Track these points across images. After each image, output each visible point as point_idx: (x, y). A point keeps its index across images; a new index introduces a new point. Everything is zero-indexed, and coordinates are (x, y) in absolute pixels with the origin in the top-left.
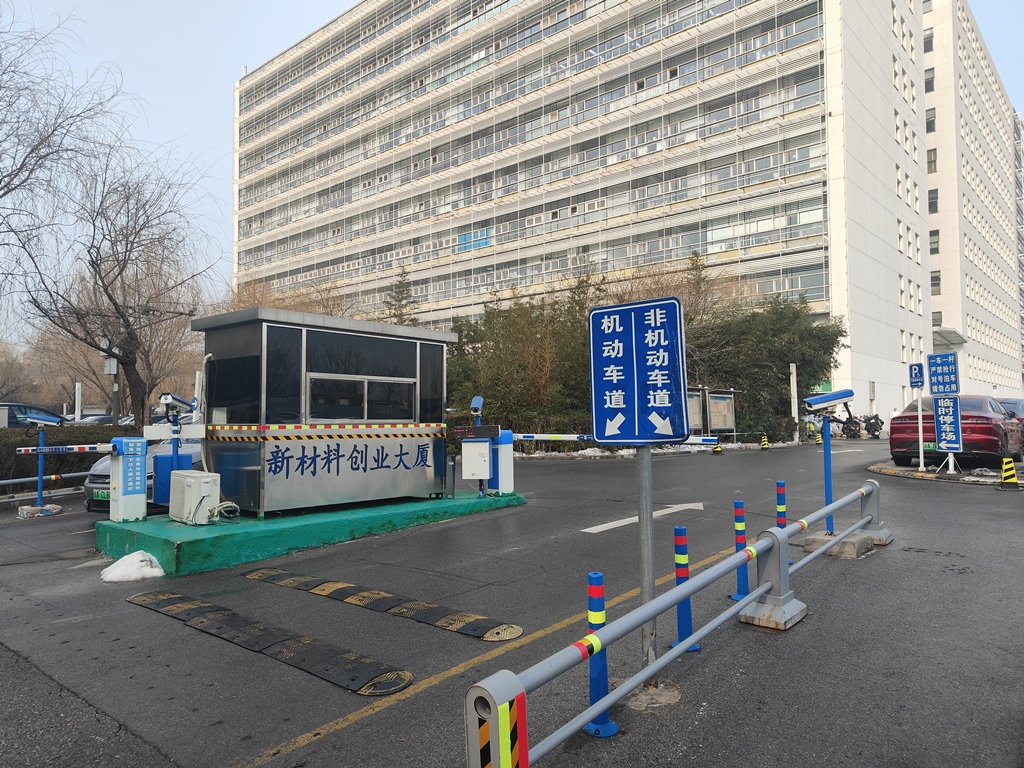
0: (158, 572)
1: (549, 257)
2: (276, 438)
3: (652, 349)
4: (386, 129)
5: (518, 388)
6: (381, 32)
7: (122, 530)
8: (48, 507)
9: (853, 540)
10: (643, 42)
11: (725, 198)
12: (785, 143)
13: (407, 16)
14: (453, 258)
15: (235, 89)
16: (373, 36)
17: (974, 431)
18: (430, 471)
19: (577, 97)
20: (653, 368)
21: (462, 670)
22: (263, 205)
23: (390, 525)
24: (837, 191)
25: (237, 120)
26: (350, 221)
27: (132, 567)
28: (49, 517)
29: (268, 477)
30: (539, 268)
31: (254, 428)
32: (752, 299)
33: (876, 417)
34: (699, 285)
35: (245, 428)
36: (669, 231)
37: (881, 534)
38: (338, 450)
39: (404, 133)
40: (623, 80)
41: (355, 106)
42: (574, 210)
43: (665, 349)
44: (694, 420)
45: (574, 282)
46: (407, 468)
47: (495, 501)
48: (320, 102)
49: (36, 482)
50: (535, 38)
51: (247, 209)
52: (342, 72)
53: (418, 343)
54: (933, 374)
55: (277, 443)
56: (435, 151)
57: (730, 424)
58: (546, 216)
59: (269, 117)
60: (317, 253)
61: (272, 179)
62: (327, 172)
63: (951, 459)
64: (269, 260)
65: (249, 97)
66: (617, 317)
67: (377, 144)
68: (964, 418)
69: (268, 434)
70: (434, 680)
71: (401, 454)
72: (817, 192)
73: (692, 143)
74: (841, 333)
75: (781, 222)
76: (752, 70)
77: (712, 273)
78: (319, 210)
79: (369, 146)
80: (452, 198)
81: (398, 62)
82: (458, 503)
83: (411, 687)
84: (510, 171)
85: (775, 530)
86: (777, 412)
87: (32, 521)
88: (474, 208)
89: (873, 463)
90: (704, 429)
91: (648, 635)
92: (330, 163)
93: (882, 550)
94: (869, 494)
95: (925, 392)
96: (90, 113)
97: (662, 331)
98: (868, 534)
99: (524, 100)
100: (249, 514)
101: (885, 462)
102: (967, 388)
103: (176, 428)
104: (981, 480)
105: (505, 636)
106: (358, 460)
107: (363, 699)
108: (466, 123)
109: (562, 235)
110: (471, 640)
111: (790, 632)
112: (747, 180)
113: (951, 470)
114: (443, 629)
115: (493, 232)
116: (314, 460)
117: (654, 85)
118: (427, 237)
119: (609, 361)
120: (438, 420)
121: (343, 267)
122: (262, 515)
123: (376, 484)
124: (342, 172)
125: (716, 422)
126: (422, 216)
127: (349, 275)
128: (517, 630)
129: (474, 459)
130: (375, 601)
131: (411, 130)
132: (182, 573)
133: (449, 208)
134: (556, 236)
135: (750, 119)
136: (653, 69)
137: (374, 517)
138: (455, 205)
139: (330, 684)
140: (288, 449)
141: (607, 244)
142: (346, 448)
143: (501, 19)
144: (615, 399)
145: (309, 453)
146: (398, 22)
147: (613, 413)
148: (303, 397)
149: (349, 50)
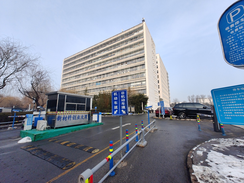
0: (30, 141)
1: (109, 87)
2: (59, 114)
3: (122, 98)
4: (86, 68)
5: (103, 106)
6: (86, 54)
7: (25, 132)
8: (14, 127)
9: (153, 129)
10: (122, 59)
11: (133, 80)
12: (141, 73)
13: (90, 53)
14: (95, 86)
15: (63, 60)
16: (85, 55)
17: (166, 112)
18: (87, 119)
19: (114, 65)
20: (122, 102)
21: (86, 161)
22: (66, 77)
23: (79, 129)
24: (147, 79)
25: (63, 65)
26: (80, 80)
27: (25, 140)
28: (14, 129)
29: (57, 121)
30: (108, 88)
31: (55, 112)
32: (137, 93)
33: (153, 110)
34: (129, 91)
35: (53, 112)
36: (126, 84)
37: (156, 128)
38: (71, 116)
39: (89, 68)
40: (120, 63)
41: (82, 64)
42: (113, 80)
43: (124, 98)
44: (129, 110)
45: (112, 90)
46: (83, 119)
47: (98, 124)
48: (76, 63)
49: (13, 122)
50: (108, 57)
51: (64, 78)
52: (80, 59)
53: (86, 98)
54: (161, 104)
55: (59, 115)
56: (93, 71)
57: (134, 111)
58: (109, 81)
59: (68, 65)
60: (74, 85)
61: (68, 74)
62: (77, 73)
63: (164, 116)
64: (66, 86)
65: (65, 62)
66: (116, 93)
67: (85, 69)
68: (165, 110)
69: (57, 113)
70: (80, 164)
71: (82, 117)
72: (145, 80)
73: (129, 72)
74: (148, 98)
75: (140, 83)
76: (136, 63)
77: (131, 90)
78: (75, 78)
79: (83, 70)
80: (95, 78)
81: (88, 59)
82: (92, 125)
83: (74, 166)
84: (104, 74)
85: (142, 129)
86: (140, 109)
87: (10, 130)
88: (98, 79)
89: (153, 116)
90: (130, 112)
91: (121, 152)
92: (77, 72)
93: (157, 131)
94: (155, 122)
95: (160, 106)
96: (35, 60)
97: (124, 95)
98: (155, 128)
99: (106, 65)
100: (52, 128)
101: (155, 116)
102: (165, 106)
103: (40, 112)
104: (168, 119)
105: (96, 152)
106: (74, 118)
107: (63, 170)
108: (98, 68)
109: (111, 84)
110: (89, 153)
111: (145, 147)
112: (136, 78)
113: (164, 117)
114: (84, 151)
115: (101, 83)
116: (66, 118)
117: (124, 64)
118: (91, 83)
119: (115, 101)
120: (89, 111)
121: (78, 87)
122: (55, 128)
123: (77, 122)
124: (79, 73)
125: (132, 111)
126: (91, 80)
127: (79, 88)
128: (98, 150)
129: (95, 117)
130: (72, 145)
131: (90, 68)
132: (35, 141)
133: (95, 79)
134: (110, 84)
135: (136, 70)
136: (124, 62)
137: (76, 128)
138: (96, 79)
139: (57, 167)
140: (61, 116)
141: (117, 85)
142: (72, 116)
143: (103, 54)
144: (116, 107)
145: (65, 117)
146: (89, 53)
147: (115, 110)
148: (65, 107)
149: (81, 56)
